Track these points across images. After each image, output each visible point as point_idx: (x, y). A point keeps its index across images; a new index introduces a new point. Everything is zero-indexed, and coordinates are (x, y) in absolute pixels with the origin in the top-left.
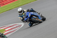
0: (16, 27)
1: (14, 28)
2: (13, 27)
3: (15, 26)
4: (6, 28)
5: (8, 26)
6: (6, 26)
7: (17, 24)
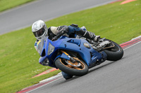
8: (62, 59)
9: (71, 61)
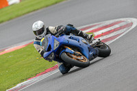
0: (121, 28)
1: (115, 30)
2: (112, 28)
3: (117, 26)
4: (96, 30)
5: (101, 26)
6: (95, 25)
7: (122, 19)
8: (66, 53)
9: (75, 54)
